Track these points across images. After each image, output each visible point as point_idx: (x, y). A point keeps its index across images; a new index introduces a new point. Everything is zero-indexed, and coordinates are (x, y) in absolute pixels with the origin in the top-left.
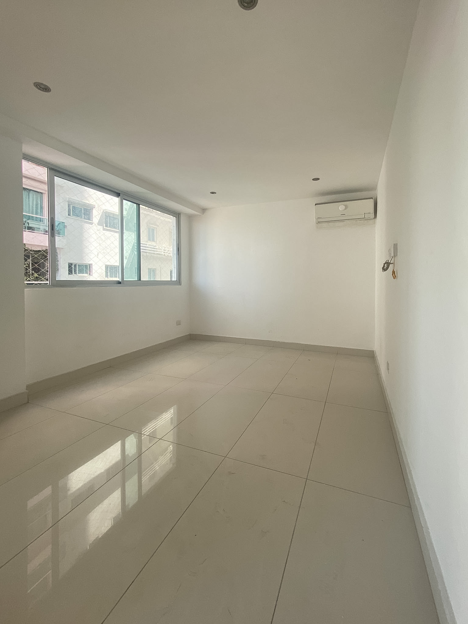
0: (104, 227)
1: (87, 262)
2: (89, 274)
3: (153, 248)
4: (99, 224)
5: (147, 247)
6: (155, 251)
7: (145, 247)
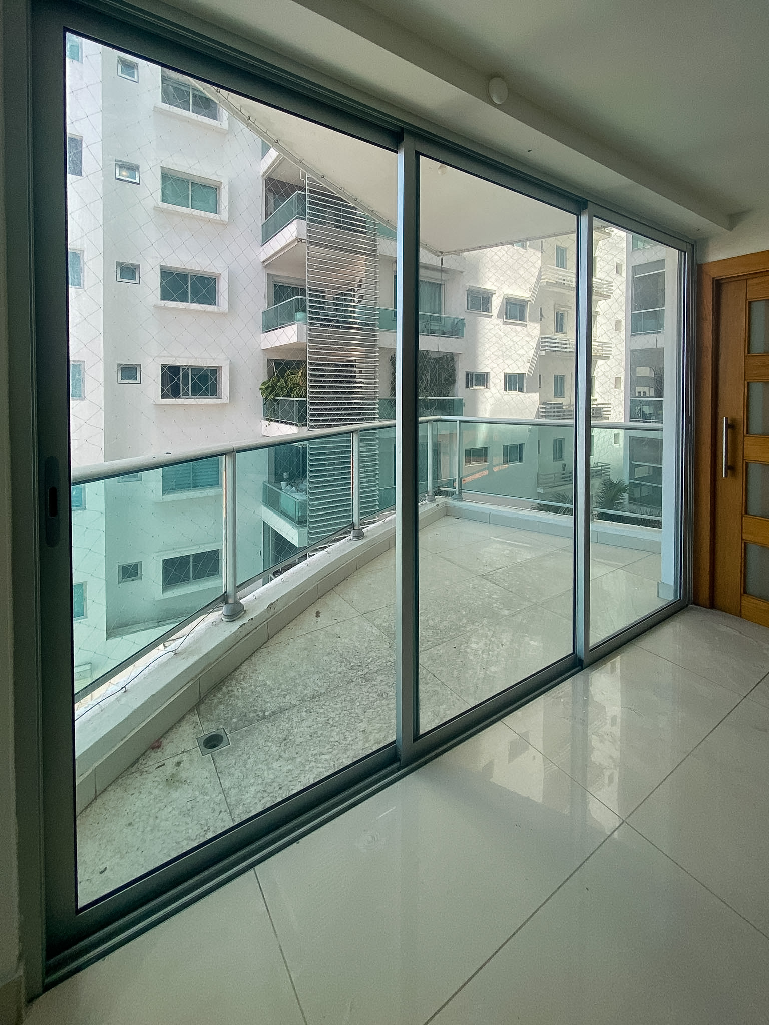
0: (505, 320)
1: (482, 369)
2: (486, 387)
3: (564, 344)
4: (499, 317)
5: (558, 343)
6: (566, 348)
7: (555, 343)
